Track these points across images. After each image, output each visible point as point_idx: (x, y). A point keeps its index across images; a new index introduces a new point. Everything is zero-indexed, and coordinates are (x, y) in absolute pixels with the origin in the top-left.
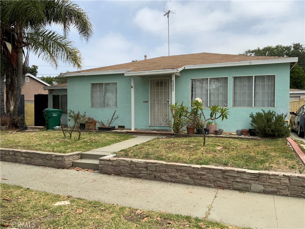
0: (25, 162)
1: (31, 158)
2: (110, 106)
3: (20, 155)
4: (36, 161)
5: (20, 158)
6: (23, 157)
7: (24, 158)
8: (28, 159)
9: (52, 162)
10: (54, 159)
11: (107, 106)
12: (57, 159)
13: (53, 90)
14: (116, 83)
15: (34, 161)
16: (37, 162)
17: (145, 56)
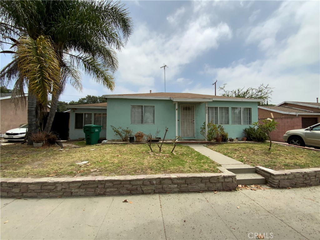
0: (178, 189)
1: (188, 185)
2: (149, 123)
3: (170, 182)
4: (195, 186)
5: (169, 186)
6: (175, 184)
7: (176, 186)
8: (182, 186)
9: (219, 185)
10: (223, 180)
11: (146, 123)
12: (226, 180)
13: (76, 109)
14: (154, 106)
15: (192, 187)
16: (197, 188)
17: (151, 91)
